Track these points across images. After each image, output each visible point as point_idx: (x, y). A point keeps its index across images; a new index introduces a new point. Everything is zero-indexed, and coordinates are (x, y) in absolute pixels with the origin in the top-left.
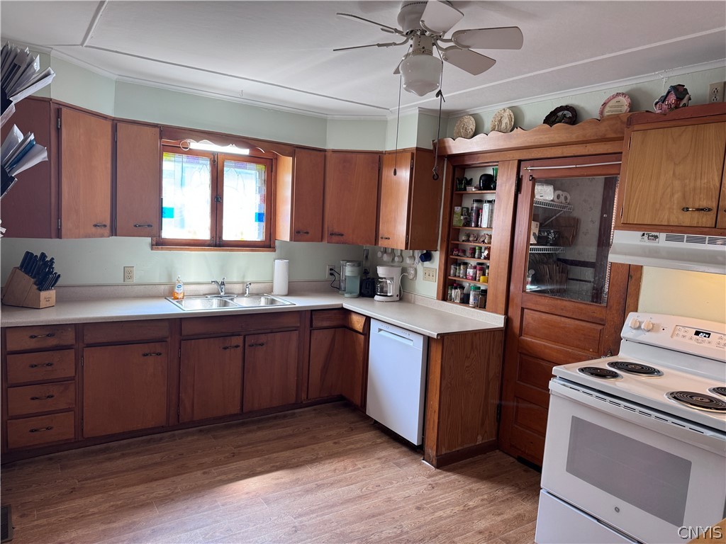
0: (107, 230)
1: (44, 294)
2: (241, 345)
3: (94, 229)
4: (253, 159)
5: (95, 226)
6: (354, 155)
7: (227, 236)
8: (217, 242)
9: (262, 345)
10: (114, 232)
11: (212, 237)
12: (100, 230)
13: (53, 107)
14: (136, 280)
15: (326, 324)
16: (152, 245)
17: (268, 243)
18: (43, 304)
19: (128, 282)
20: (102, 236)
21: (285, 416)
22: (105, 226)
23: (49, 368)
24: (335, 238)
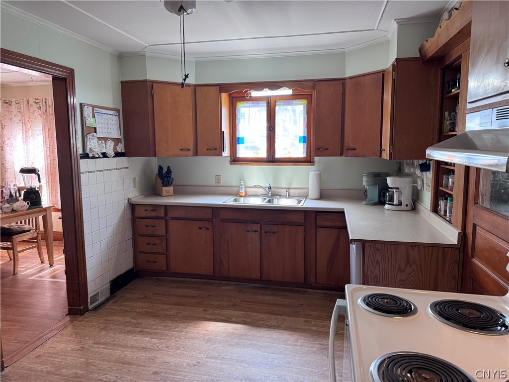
0: (191, 153)
1: (164, 189)
2: (259, 230)
3: (181, 152)
4: (296, 96)
5: (181, 150)
6: (363, 78)
7: (279, 154)
8: (271, 159)
9: (275, 233)
10: (196, 153)
11: (268, 156)
12: (185, 153)
13: (149, 85)
14: (222, 183)
15: (328, 224)
16: (231, 162)
17: (308, 159)
18: (164, 193)
19: (219, 185)
20: (187, 156)
21: (298, 292)
22: (189, 150)
23: (153, 228)
24: (350, 152)
